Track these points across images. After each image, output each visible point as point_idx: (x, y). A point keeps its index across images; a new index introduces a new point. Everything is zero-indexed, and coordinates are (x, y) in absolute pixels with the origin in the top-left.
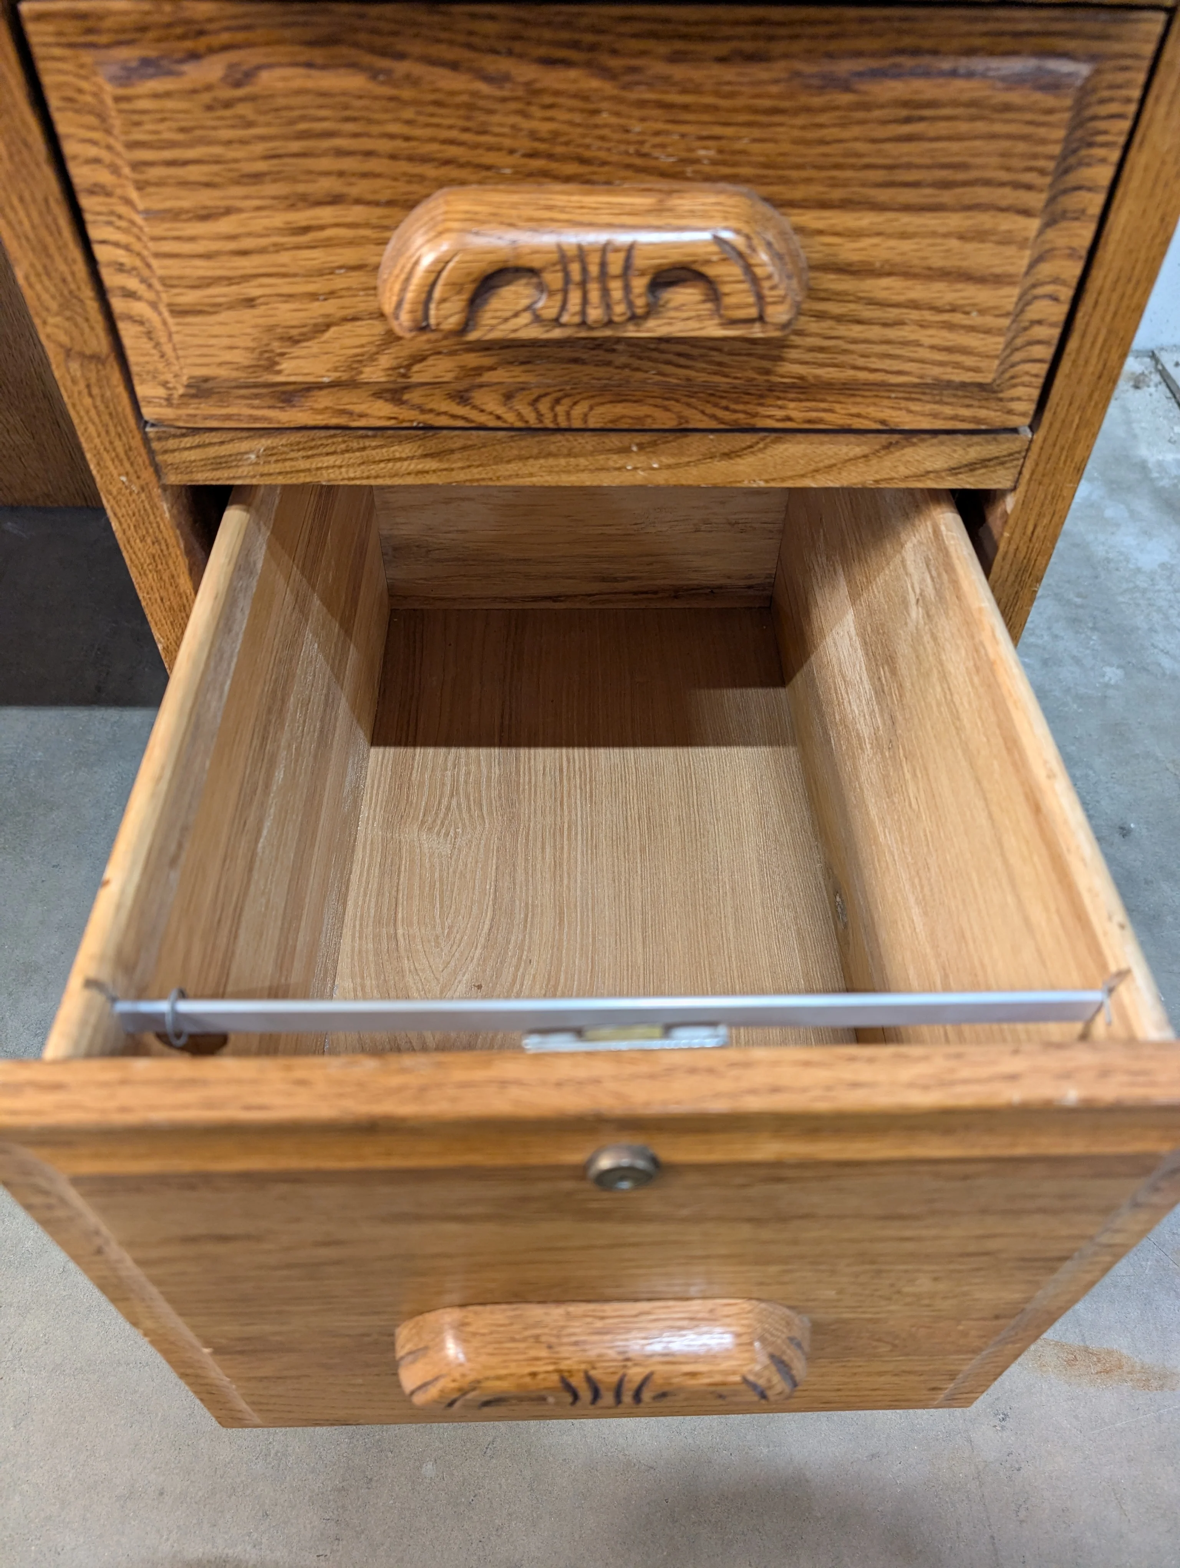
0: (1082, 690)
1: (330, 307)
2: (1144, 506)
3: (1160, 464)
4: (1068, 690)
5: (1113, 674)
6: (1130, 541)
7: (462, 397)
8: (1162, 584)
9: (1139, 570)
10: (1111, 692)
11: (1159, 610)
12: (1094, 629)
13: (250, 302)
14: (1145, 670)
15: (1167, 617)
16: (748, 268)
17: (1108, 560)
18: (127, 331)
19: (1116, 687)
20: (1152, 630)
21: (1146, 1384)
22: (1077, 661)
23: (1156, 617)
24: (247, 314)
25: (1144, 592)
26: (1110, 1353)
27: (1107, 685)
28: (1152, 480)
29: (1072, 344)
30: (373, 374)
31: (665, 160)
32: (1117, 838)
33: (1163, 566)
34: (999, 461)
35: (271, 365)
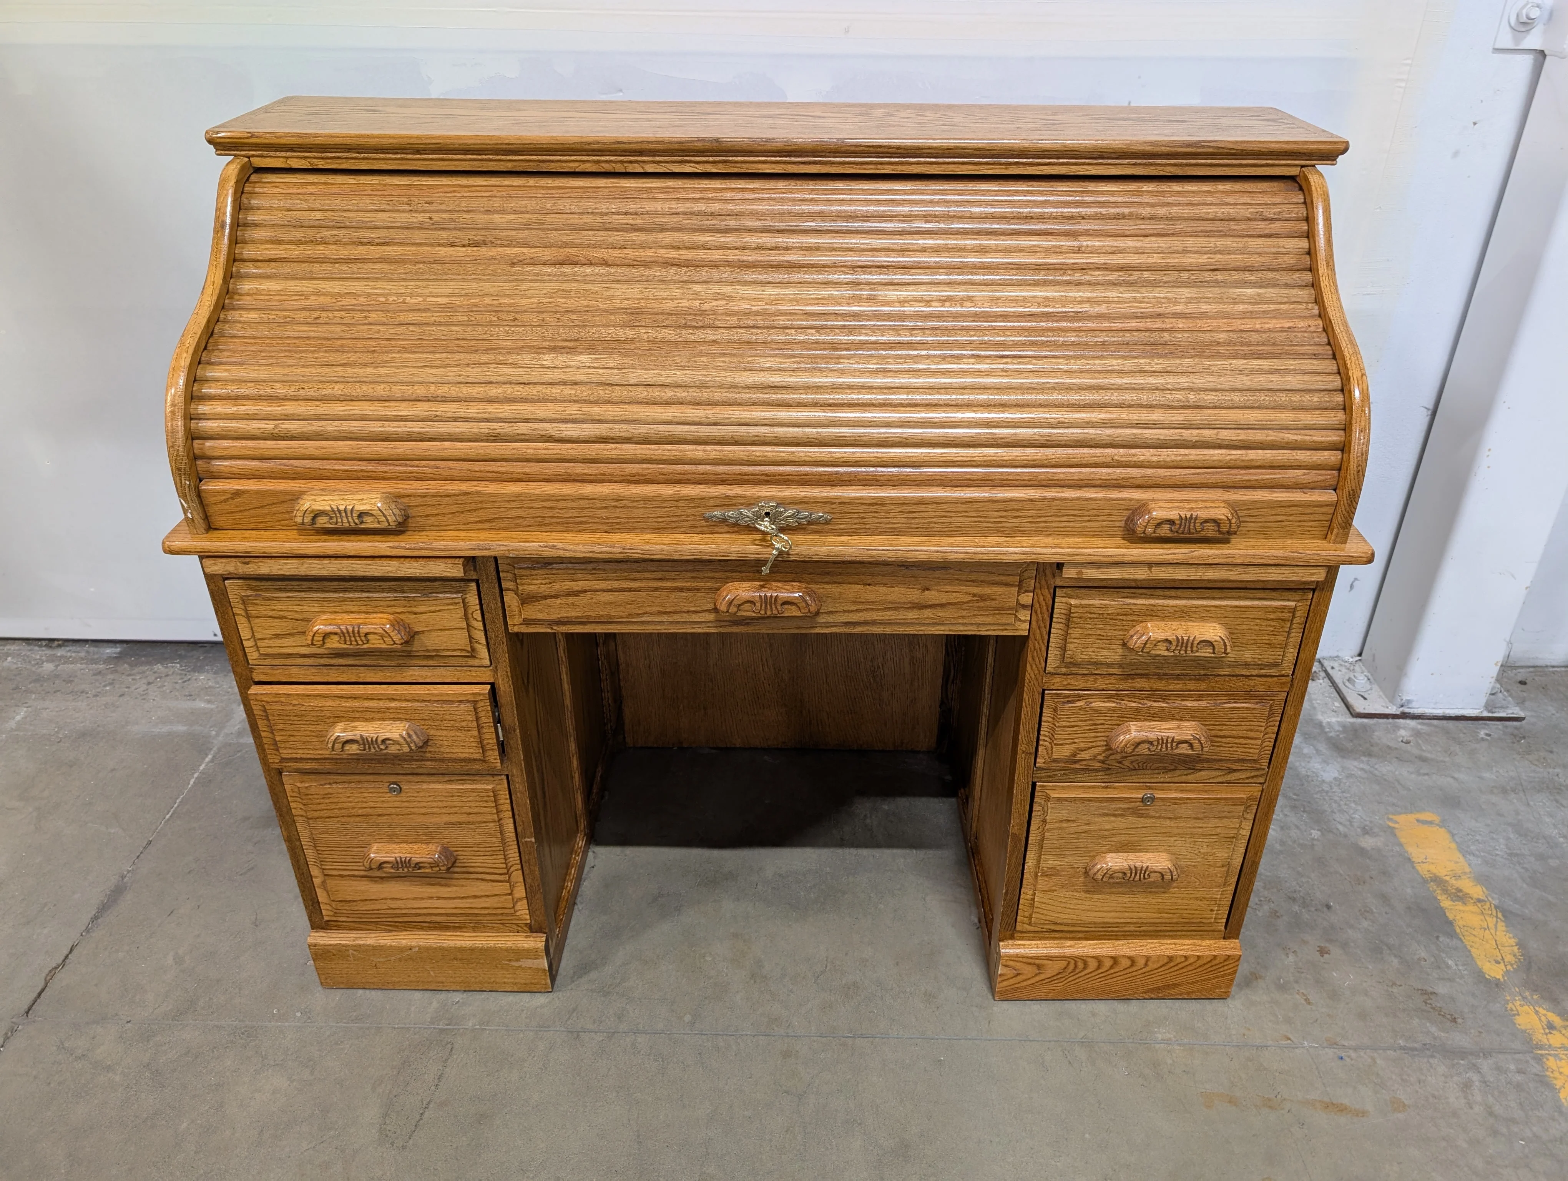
0: (1301, 841)
1: (1094, 744)
2: (1323, 747)
3: (1329, 723)
4: (1295, 842)
5: (1315, 834)
6: (1318, 766)
7: (1120, 762)
8: (1335, 789)
9: (1323, 781)
10: (1315, 842)
11: (1335, 802)
12: (1304, 811)
13: (1075, 743)
14: (1331, 831)
15: (1339, 805)
16: (1199, 741)
17: (1308, 776)
18: (1040, 748)
19: (1318, 840)
20: (1333, 812)
21: (1357, 1115)
22: (1297, 827)
23: (1334, 805)
24: (1073, 746)
25: (1327, 792)
26: (1342, 1104)
27: (1313, 839)
28: (1326, 733)
29: (1276, 750)
30: (1100, 758)
31: (1178, 717)
32: (1325, 909)
33: (1335, 779)
34: (1261, 776)
35: (1075, 756)
